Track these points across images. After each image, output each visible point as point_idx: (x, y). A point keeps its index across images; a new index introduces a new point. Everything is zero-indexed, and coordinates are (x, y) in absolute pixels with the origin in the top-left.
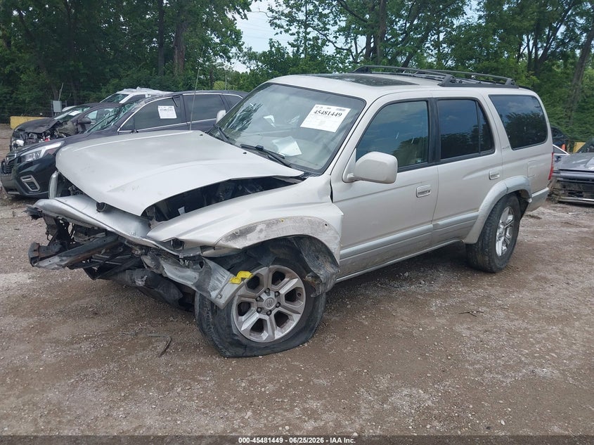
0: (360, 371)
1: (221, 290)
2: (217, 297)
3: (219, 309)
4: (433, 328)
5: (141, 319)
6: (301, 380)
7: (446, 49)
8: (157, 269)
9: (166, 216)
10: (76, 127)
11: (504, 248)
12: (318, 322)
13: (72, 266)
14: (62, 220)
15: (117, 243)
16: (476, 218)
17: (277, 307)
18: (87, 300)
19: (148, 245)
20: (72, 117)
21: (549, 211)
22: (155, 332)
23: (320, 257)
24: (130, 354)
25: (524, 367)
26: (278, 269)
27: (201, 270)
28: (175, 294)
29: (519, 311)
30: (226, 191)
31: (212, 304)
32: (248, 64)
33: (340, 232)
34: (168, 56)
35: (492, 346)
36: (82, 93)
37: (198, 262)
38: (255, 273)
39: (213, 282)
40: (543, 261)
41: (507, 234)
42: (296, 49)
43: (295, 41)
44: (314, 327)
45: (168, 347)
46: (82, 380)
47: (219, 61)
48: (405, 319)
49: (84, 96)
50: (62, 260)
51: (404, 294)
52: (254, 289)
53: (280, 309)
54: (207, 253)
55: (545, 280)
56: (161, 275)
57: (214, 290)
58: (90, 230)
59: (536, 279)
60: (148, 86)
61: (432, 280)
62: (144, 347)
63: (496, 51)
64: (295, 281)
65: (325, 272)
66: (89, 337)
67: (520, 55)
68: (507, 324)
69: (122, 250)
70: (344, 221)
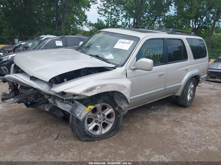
0: (137, 147)
1: (81, 113)
2: (79, 116)
3: (80, 121)
4: (165, 129)
5: (47, 124)
6: (114, 151)
7: (162, 24)
8: (54, 104)
9: (59, 82)
10: (23, 49)
11: (190, 98)
12: (120, 127)
13: (19, 102)
14: (16, 83)
15: (38, 93)
16: (180, 86)
17: (103, 120)
18: (25, 116)
19: (51, 94)
20: (22, 45)
21: (204, 84)
22: (53, 130)
23: (122, 100)
24: (42, 139)
25: (203, 146)
26: (104, 105)
27: (73, 105)
28: (61, 114)
29: (198, 122)
30: (84, 72)
31: (77, 119)
32: (89, 27)
33: (130, 90)
34: (59, 24)
35: (189, 137)
36: (26, 37)
37: (71, 101)
38: (95, 106)
39: (78, 110)
40: (204, 103)
41: (191, 92)
42: (107, 22)
43: (107, 19)
44: (118, 129)
45: (58, 136)
46: (21, 151)
47: (79, 26)
48: (154, 125)
49: (27, 38)
50: (15, 100)
51: (153, 115)
52: (94, 113)
53: (105, 121)
54: (75, 98)
55: (207, 111)
56: (56, 107)
57: (78, 113)
58: (27, 87)
59: (203, 110)
60: (52, 34)
61: (163, 110)
62: (48, 136)
63: (181, 25)
64: (111, 110)
65: (124, 106)
66: (25, 132)
67: (190, 27)
68: (194, 128)
69: (40, 96)
70: (132, 86)
